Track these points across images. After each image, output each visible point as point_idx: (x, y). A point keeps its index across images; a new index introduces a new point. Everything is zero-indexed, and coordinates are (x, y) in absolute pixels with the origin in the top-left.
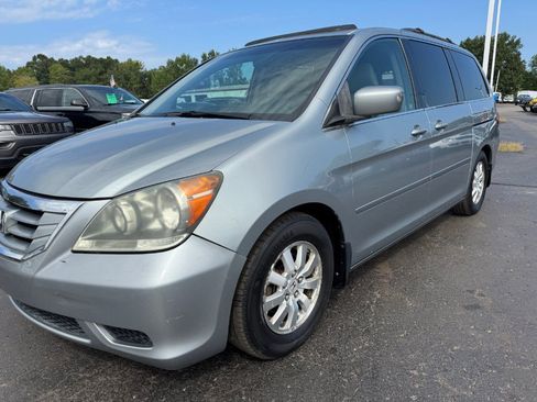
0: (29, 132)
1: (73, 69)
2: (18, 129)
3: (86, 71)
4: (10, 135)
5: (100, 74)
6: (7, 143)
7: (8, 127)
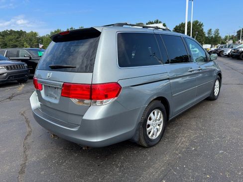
0: (12, 69)
1: (3, 36)
2: (7, 68)
3: (11, 37)
4: (5, 70)
5: (17, 38)
6: (3, 74)
7: (3, 67)
